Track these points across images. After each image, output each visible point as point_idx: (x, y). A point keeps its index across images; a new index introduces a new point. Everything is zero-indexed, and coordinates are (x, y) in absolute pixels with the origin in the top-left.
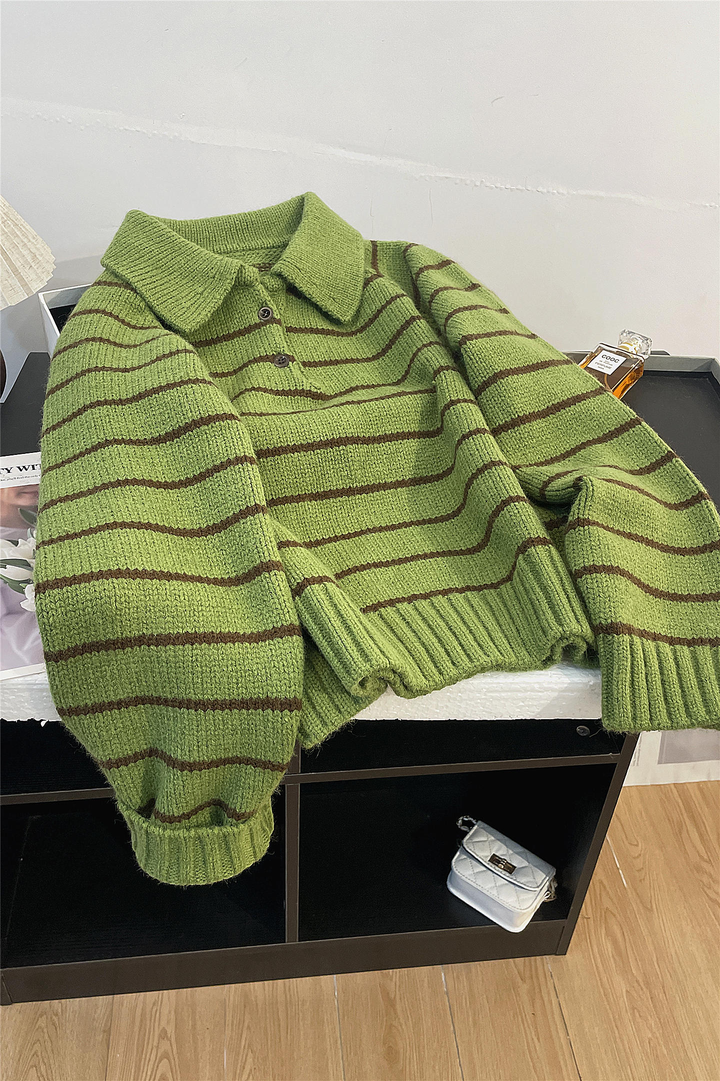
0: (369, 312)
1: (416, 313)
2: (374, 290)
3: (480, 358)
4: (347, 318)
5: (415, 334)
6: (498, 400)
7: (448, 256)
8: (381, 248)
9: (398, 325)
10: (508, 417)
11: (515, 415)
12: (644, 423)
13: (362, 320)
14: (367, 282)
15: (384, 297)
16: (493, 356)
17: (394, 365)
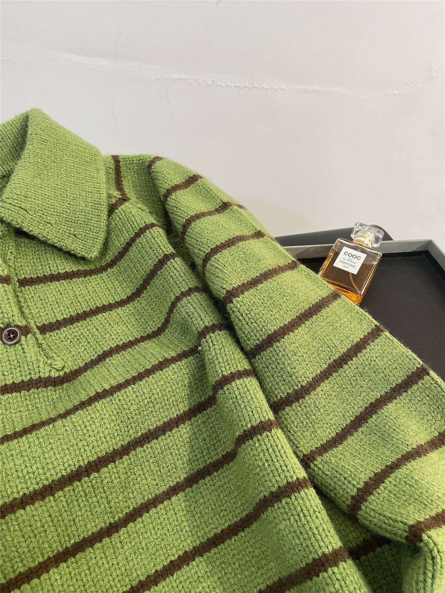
0: (118, 243)
1: (170, 250)
2: (120, 219)
3: (249, 319)
4: (94, 254)
5: (171, 276)
6: (277, 368)
7: (195, 169)
8: (125, 163)
9: (150, 264)
10: (290, 389)
11: (297, 385)
12: (432, 373)
13: (112, 253)
14: (112, 209)
15: (132, 227)
16: (263, 312)
17: (152, 309)
